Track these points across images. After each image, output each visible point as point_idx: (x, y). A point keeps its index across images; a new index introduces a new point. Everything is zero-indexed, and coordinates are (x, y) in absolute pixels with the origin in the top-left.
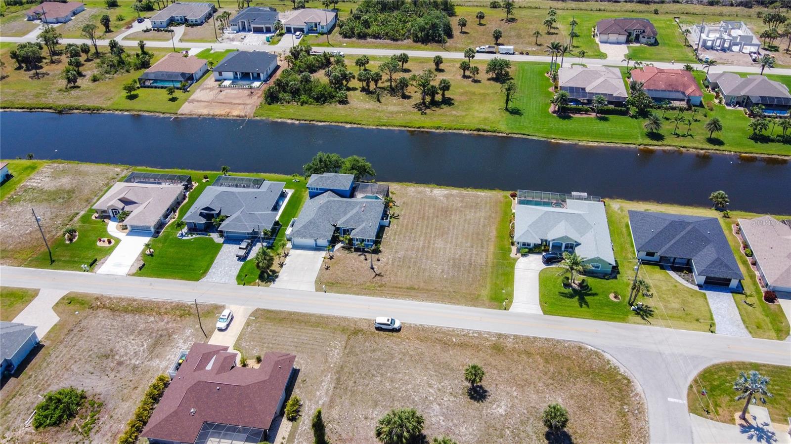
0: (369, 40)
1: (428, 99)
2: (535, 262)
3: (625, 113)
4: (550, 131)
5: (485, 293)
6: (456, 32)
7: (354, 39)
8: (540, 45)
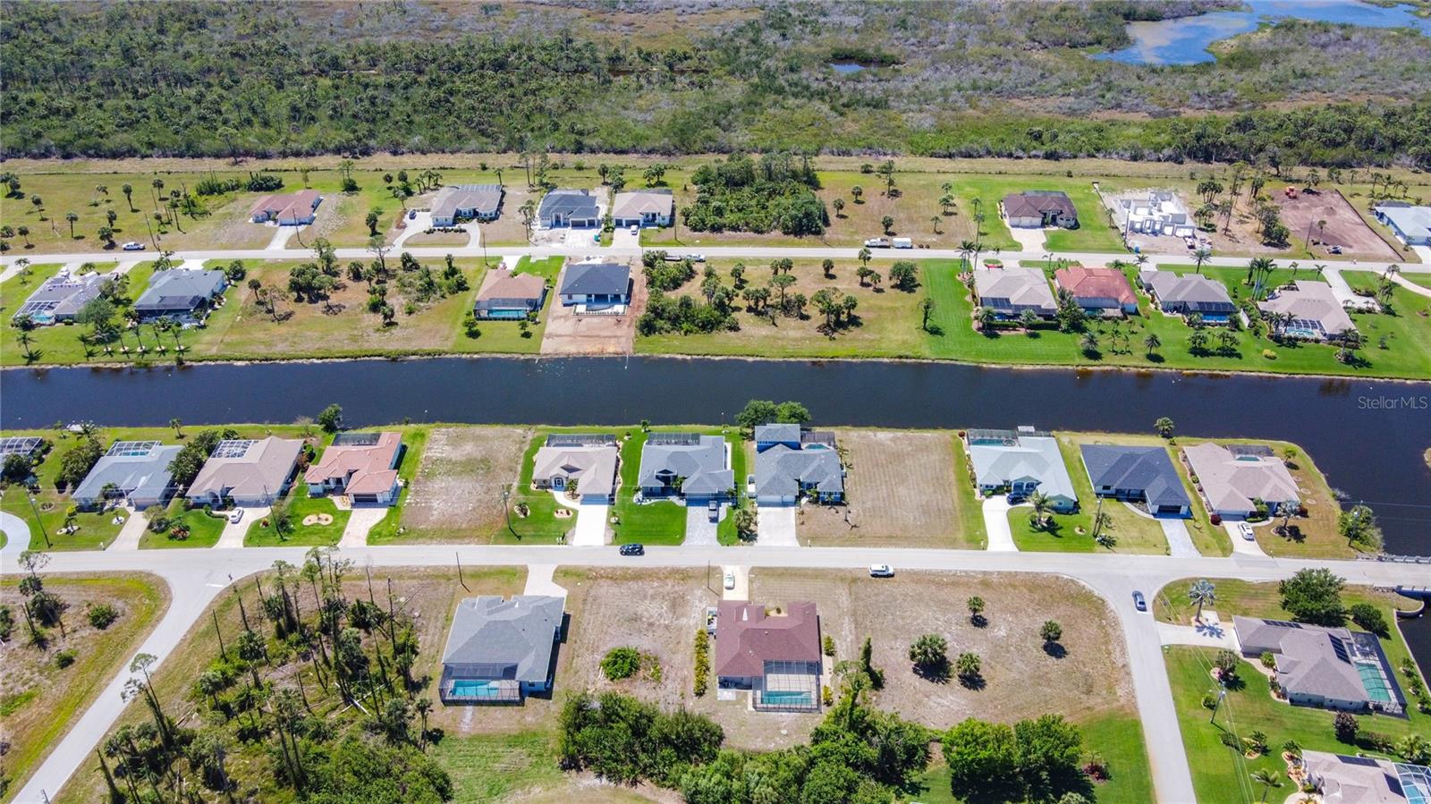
0: (727, 233)
1: (833, 317)
2: (1002, 504)
3: (1055, 327)
4: (979, 354)
6: (832, 217)
7: (707, 233)
8: (940, 233)
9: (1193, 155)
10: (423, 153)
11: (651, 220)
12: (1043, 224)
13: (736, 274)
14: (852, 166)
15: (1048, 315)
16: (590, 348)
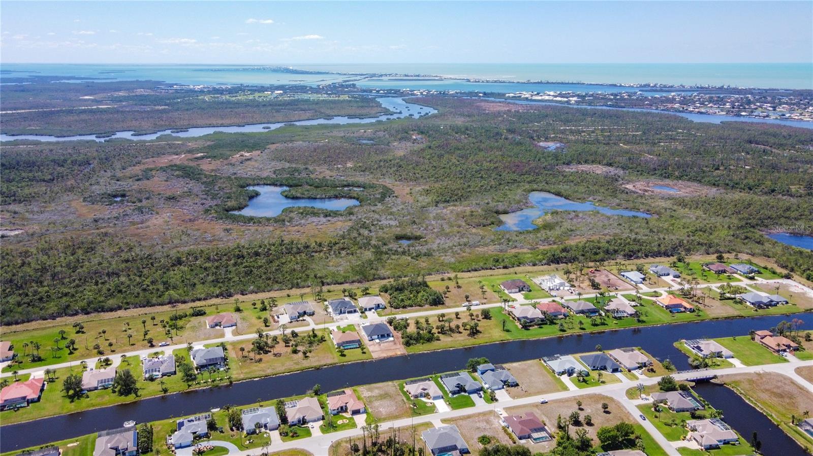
1: (470, 331)
3: (546, 324)
4: (527, 336)
6: (444, 298)
7: (402, 309)
8: (486, 299)
9: (552, 262)
10: (256, 293)
11: (378, 306)
12: (520, 291)
13: (427, 321)
15: (542, 320)
16: (390, 354)
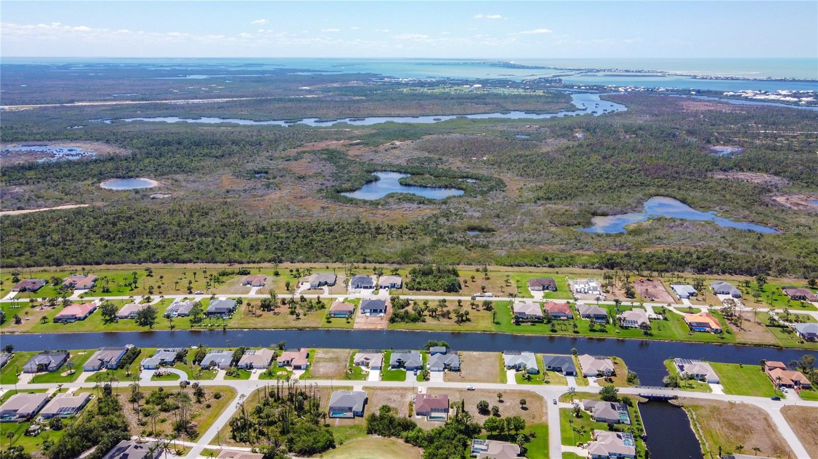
0: (422, 291)
1: (460, 319)
2: (513, 372)
3: (542, 322)
4: (513, 330)
5: (499, 380)
6: (463, 286)
7: (414, 291)
8: (504, 292)
10: (304, 262)
11: (393, 286)
12: (543, 289)
13: (425, 304)
14: (473, 269)
15: (539, 318)
16: (371, 327)
